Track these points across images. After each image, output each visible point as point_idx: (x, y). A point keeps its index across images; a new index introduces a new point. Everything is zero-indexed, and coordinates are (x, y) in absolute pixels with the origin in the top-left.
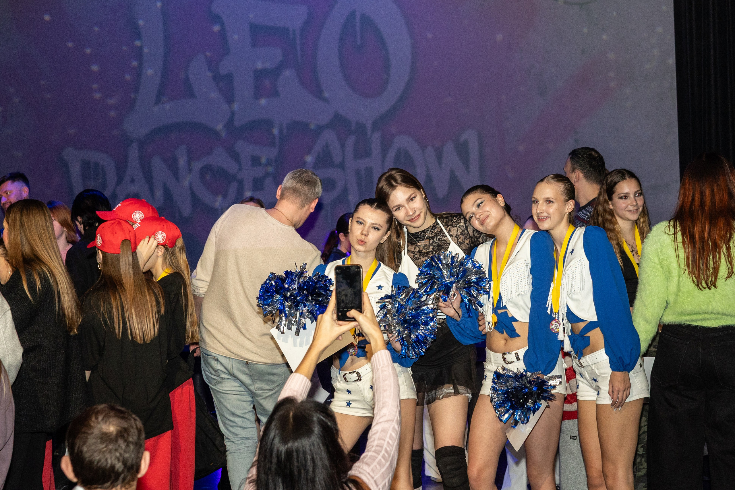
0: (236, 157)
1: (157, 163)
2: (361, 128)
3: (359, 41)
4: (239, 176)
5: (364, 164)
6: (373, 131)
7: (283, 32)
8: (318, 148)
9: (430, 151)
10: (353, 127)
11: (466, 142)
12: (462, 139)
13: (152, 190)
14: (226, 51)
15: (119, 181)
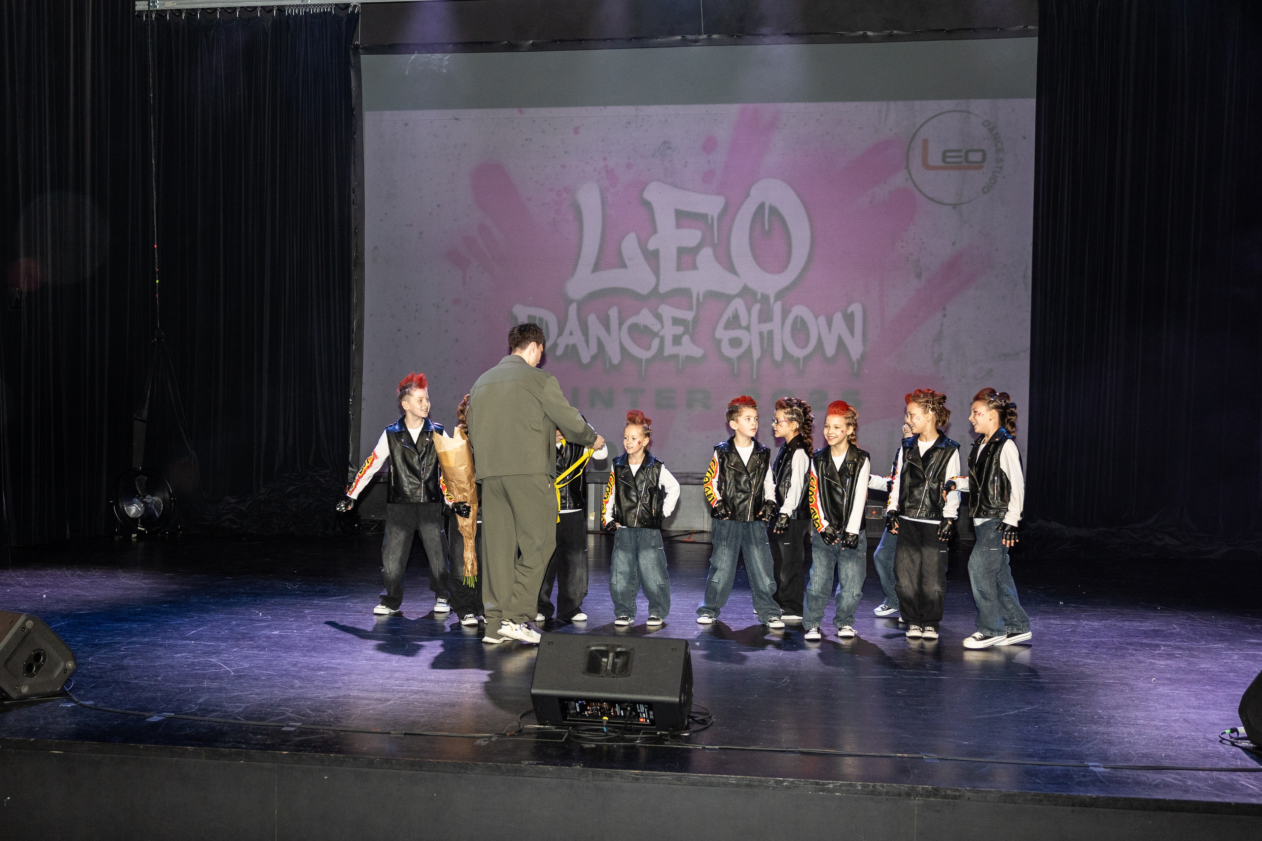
0: (659, 317)
1: (592, 319)
2: (765, 298)
3: (767, 227)
4: (661, 334)
5: (766, 327)
6: (775, 301)
7: (704, 217)
8: (728, 313)
9: (822, 320)
10: (759, 296)
11: (852, 314)
12: (849, 311)
13: (587, 341)
14: (655, 231)
15: (560, 333)
